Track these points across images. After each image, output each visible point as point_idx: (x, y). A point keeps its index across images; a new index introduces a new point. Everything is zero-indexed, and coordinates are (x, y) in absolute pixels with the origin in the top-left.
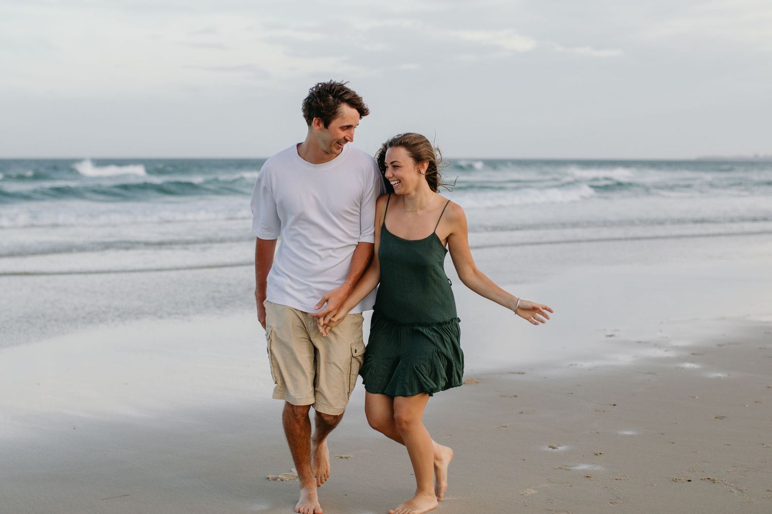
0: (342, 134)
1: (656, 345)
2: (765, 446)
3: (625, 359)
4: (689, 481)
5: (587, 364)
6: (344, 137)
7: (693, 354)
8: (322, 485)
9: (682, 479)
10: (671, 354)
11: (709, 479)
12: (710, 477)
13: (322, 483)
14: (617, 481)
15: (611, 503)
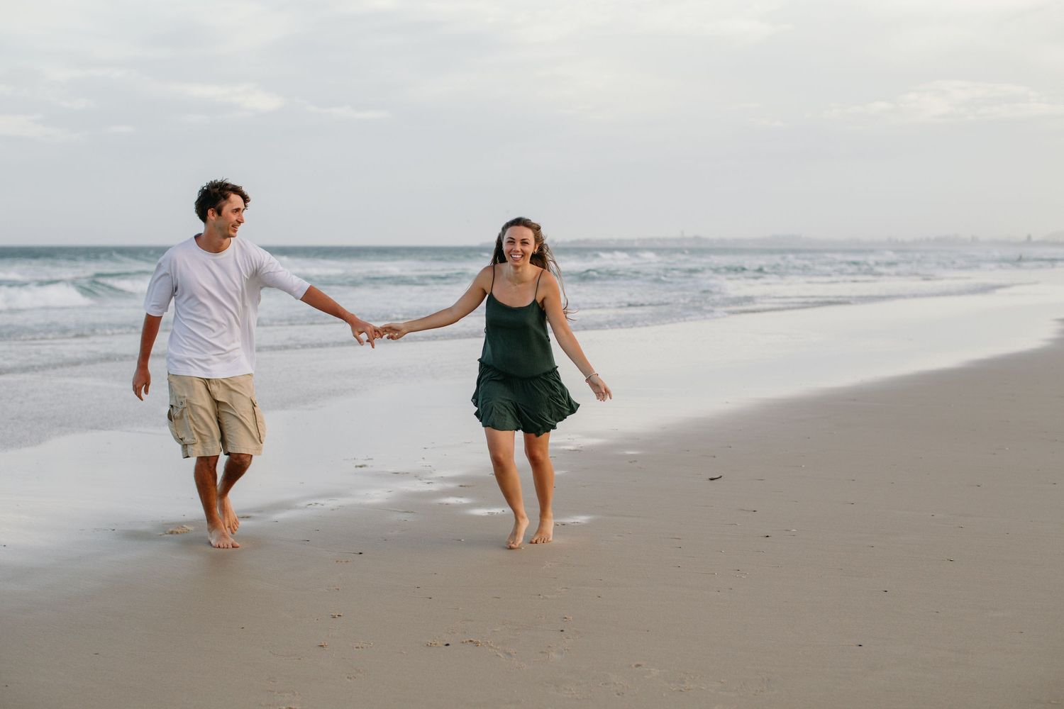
0: (234, 217)
1: (417, 476)
2: (541, 597)
3: (377, 495)
4: (447, 645)
5: (330, 504)
6: (237, 220)
7: (461, 486)
8: (235, 532)
9: (438, 643)
10: (434, 488)
11: (471, 641)
12: (472, 639)
13: (235, 530)
14: (358, 649)
15: (348, 678)
